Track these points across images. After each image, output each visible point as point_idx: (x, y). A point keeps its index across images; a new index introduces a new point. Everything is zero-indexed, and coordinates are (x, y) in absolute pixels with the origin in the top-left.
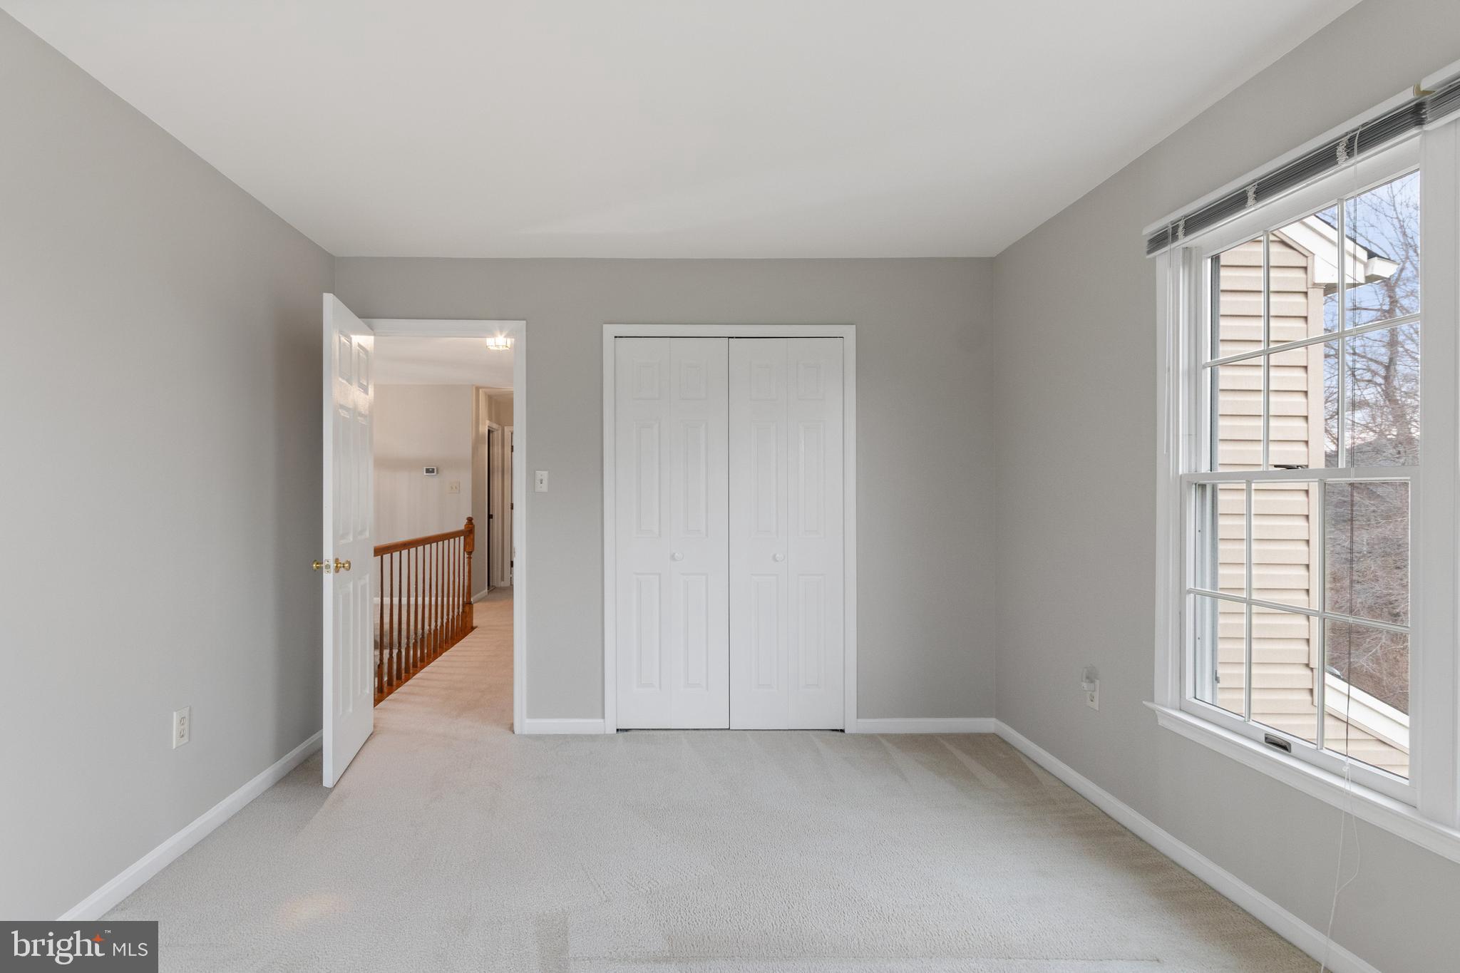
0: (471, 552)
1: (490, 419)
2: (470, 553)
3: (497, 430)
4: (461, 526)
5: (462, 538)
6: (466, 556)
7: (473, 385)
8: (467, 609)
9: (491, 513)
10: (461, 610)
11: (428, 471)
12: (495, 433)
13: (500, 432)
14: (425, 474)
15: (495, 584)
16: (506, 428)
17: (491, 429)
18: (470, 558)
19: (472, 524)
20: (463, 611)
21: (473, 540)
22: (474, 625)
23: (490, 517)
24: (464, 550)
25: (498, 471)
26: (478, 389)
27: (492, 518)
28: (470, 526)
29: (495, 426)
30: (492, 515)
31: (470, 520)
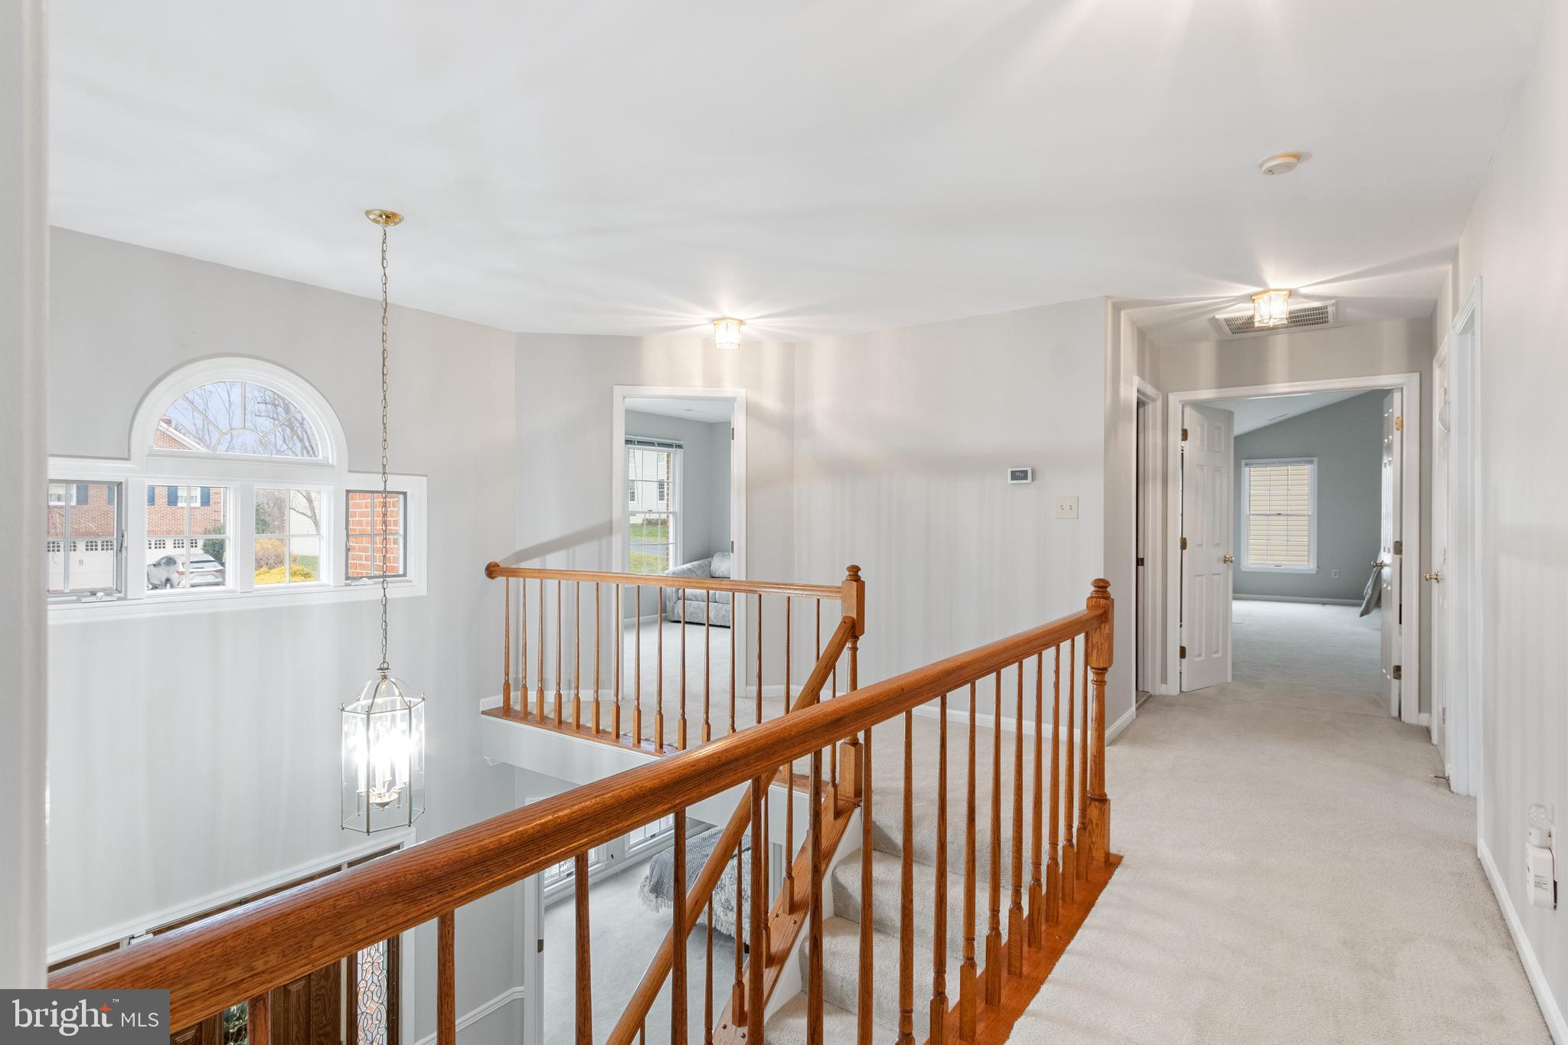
0: (1105, 669)
1: (1141, 374)
2: (1101, 671)
3: (1154, 400)
4: (1076, 603)
5: (1080, 639)
6: (1091, 676)
7: (1108, 297)
8: (1094, 812)
9: (1140, 556)
10: (1076, 824)
11: (1015, 476)
12: (1150, 407)
13: (1159, 403)
14: (1009, 481)
15: (1149, 688)
16: (1171, 397)
17: (1143, 398)
18: (1100, 683)
19: (1107, 597)
20: (1083, 827)
21: (1110, 638)
22: (1113, 850)
23: (1140, 562)
24: (1086, 664)
25: (1154, 478)
26: (1117, 308)
27: (1143, 565)
28: (1102, 601)
29: (1150, 390)
30: (1143, 560)
31: (1102, 586)
